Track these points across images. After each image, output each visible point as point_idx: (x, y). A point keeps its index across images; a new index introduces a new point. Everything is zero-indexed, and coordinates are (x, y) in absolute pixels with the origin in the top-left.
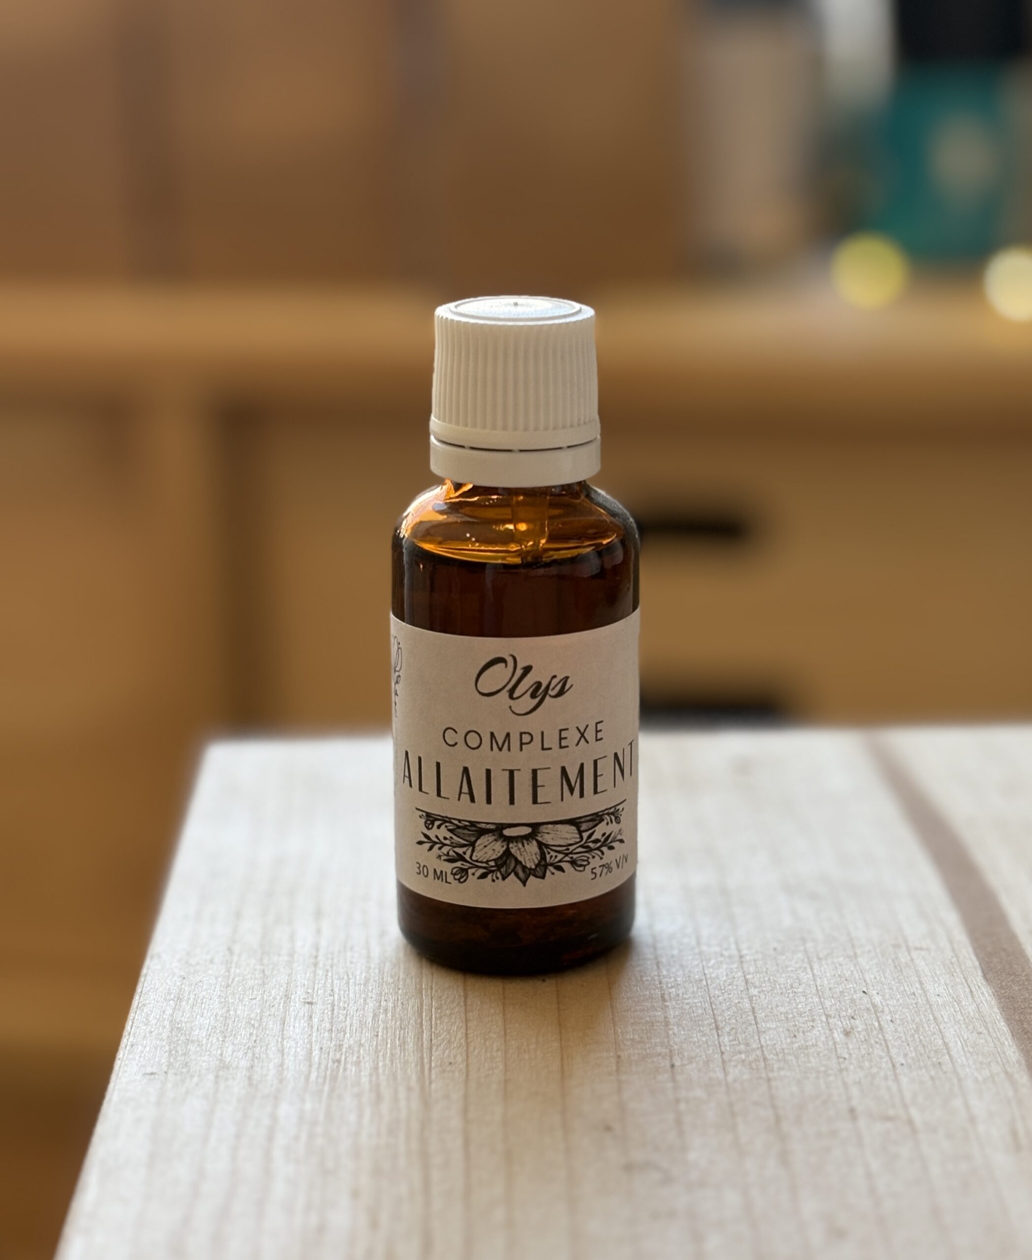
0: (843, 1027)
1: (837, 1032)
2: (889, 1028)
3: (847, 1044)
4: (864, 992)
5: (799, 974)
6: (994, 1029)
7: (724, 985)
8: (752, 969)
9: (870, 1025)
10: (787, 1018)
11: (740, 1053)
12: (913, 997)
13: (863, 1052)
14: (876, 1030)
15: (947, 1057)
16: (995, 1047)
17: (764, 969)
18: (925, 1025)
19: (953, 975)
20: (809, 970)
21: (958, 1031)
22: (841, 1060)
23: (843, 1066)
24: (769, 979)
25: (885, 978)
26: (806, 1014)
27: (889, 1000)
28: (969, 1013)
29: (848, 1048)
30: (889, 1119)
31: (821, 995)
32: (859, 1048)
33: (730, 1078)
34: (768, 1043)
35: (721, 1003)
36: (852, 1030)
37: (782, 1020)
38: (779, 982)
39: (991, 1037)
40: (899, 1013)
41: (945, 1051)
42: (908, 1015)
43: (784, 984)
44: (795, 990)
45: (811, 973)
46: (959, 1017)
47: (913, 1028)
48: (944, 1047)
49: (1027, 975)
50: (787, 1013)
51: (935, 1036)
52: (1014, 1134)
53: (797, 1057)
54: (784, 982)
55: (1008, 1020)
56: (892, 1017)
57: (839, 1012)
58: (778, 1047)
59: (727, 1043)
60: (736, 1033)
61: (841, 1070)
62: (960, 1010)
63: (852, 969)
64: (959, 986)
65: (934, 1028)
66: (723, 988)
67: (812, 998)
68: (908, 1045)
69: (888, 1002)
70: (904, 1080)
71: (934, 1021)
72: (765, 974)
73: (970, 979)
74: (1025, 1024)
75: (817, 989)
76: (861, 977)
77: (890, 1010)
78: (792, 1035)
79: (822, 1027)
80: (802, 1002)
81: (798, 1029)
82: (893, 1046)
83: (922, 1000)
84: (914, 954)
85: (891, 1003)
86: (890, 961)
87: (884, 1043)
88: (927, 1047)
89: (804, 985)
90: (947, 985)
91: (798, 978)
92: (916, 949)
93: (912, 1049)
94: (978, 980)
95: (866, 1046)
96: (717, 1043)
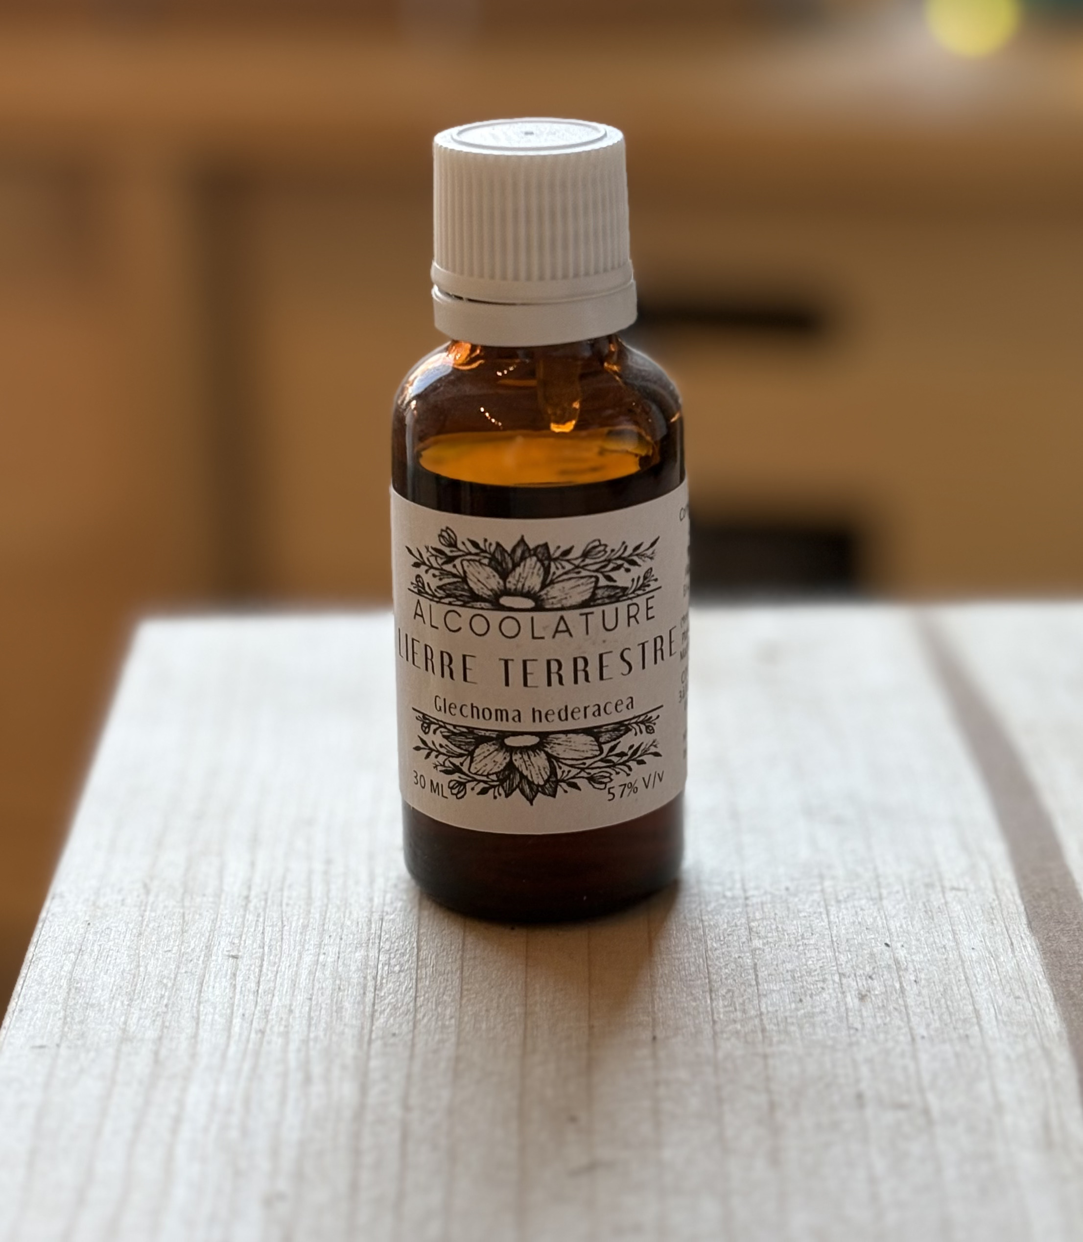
0: (858, 989)
1: (851, 995)
2: (911, 990)
3: (860, 1011)
4: (887, 945)
5: (813, 921)
6: (1034, 992)
7: (724, 936)
8: (758, 915)
9: (890, 986)
10: (793, 978)
11: (735, 1021)
12: (944, 950)
13: (879, 1021)
14: (896, 993)
15: (976, 1028)
16: (1034, 1015)
17: (772, 915)
18: (955, 988)
19: (992, 923)
20: (824, 916)
21: (992, 995)
22: (852, 1032)
23: (854, 1039)
24: (777, 927)
25: (913, 926)
26: (816, 973)
27: (915, 954)
28: (1007, 972)
29: (861, 1016)
30: (901, 1106)
31: (836, 949)
32: (875, 1016)
33: (721, 1055)
34: (770, 1009)
35: (718, 958)
36: (868, 994)
37: (788, 980)
38: (789, 932)
39: (1030, 1002)
40: (926, 971)
41: (975, 1020)
42: (935, 972)
43: (794, 934)
44: (806, 941)
45: (826, 920)
46: (995, 977)
47: (940, 991)
48: (974, 1016)
49: (1079, 923)
50: (793, 971)
51: (964, 1002)
52: (1046, 1126)
53: (801, 1027)
54: (794, 931)
55: (1053, 980)
56: (917, 977)
57: (854, 970)
58: (780, 1015)
59: (722, 1010)
60: (732, 997)
61: (851, 1044)
62: (997, 967)
63: (875, 914)
64: (998, 936)
65: (964, 990)
66: (722, 938)
67: (825, 952)
68: (933, 1012)
69: (913, 957)
70: (924, 1057)
71: (965, 982)
72: (772, 921)
73: (1011, 928)
74: (1072, 985)
75: (832, 941)
76: (885, 925)
77: (914, 966)
78: (798, 999)
79: (834, 989)
80: (813, 957)
81: (805, 992)
82: (915, 1014)
83: (954, 955)
84: (950, 895)
85: (918, 958)
86: (920, 905)
87: (904, 1010)
88: (955, 1015)
89: (818, 935)
90: (984, 935)
91: (811, 926)
92: (953, 889)
93: (936, 1017)
94: (1021, 929)
95: (883, 1014)
96: (709, 1009)
